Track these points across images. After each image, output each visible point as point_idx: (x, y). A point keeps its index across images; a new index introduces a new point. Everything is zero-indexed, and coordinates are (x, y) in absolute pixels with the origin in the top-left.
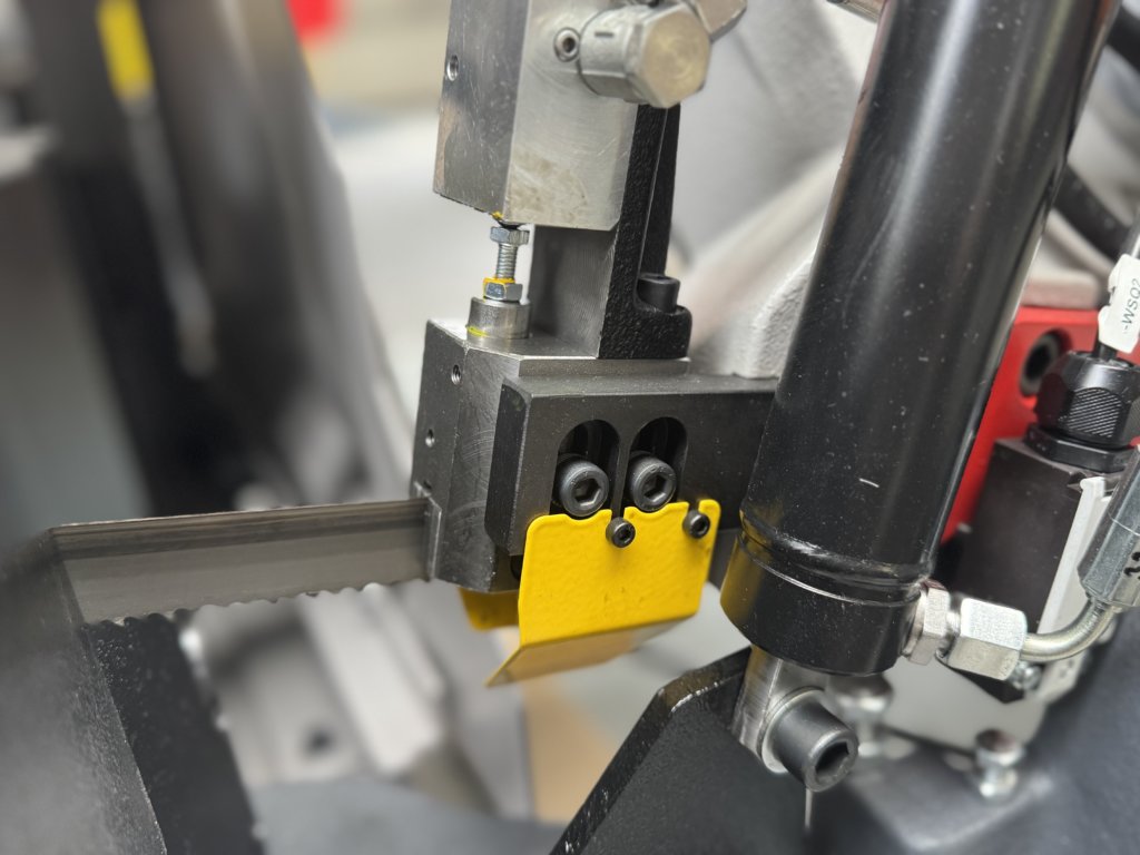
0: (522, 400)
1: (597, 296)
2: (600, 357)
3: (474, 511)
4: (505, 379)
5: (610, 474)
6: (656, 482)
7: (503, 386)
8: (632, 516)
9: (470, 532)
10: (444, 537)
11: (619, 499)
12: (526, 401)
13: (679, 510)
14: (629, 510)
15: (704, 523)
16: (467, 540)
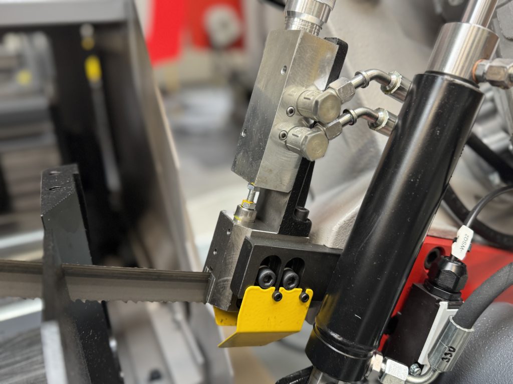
0: (251, 245)
1: (280, 213)
2: (279, 233)
3: (227, 280)
4: (246, 237)
5: (277, 275)
6: (292, 280)
7: (245, 239)
8: (282, 291)
9: (224, 288)
10: (215, 288)
11: (278, 284)
12: (252, 246)
13: (298, 291)
14: (281, 288)
15: (307, 297)
16: (223, 291)
